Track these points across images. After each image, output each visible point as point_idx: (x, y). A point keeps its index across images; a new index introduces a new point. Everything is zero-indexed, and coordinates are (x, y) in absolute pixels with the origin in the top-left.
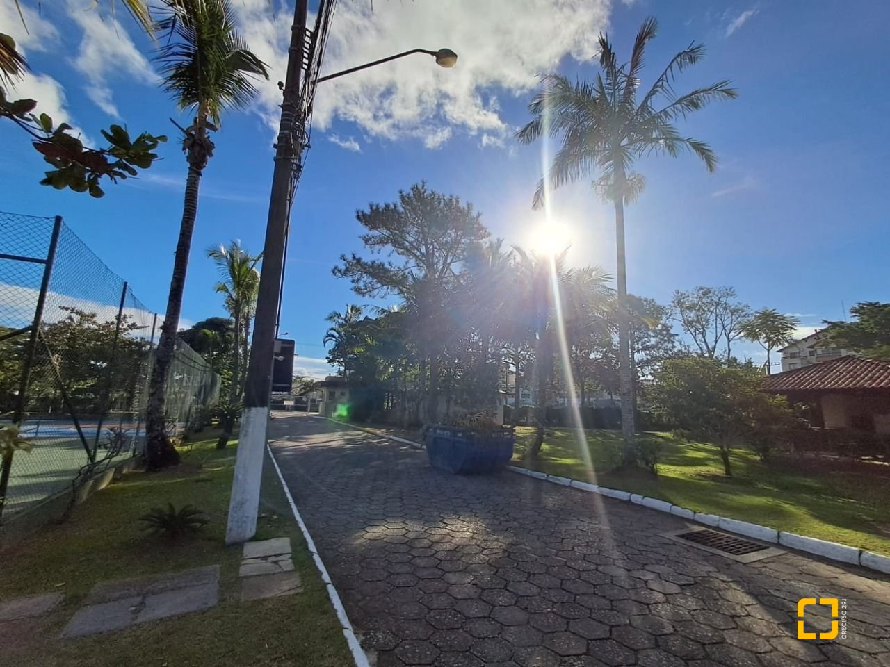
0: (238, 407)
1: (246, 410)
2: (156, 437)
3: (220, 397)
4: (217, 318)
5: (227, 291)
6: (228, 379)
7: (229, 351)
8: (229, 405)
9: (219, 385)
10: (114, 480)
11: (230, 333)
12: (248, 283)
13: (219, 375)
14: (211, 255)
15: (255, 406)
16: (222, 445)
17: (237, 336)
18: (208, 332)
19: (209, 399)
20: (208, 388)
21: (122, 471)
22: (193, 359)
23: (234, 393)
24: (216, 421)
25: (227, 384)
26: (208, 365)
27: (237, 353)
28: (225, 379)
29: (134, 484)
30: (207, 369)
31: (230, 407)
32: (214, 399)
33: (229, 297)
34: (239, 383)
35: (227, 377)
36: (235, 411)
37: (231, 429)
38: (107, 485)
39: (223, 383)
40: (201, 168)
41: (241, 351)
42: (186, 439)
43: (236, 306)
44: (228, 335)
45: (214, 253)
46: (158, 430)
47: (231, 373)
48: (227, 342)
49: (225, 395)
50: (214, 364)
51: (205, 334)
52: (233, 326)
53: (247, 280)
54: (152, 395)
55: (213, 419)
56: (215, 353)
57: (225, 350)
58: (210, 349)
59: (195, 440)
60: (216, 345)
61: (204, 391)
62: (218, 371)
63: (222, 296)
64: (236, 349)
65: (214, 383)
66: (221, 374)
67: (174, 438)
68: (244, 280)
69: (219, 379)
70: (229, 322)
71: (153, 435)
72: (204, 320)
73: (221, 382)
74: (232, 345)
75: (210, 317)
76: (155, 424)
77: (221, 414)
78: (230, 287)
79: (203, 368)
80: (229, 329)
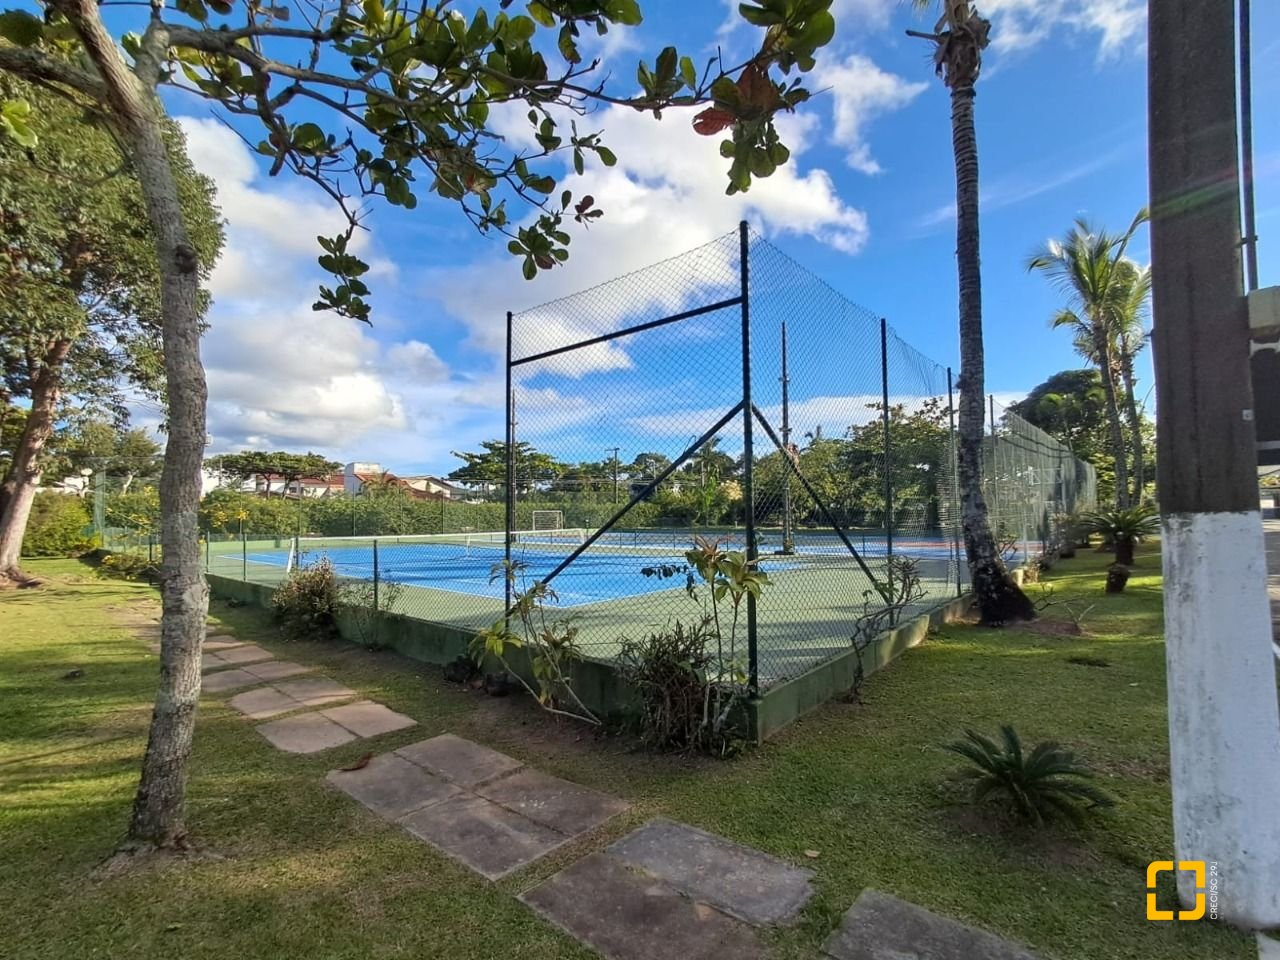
0: (1137, 514)
1: (1174, 521)
2: (985, 570)
3: (1098, 500)
4: (1065, 373)
5: (1075, 319)
6: (1107, 469)
7: (1100, 422)
8: (1118, 511)
9: (1092, 481)
10: (931, 634)
11: (1095, 391)
12: (1114, 290)
13: (1088, 464)
14: (1032, 266)
15: (1206, 508)
16: (1116, 584)
17: (1109, 391)
18: (1054, 397)
19: (1077, 504)
20: (1072, 487)
21: (942, 618)
22: (1034, 438)
23: (1123, 491)
24: (1097, 539)
25: (1106, 478)
26: (1066, 448)
27: (1115, 422)
28: (1101, 468)
29: (959, 646)
30: (1063, 454)
31: (1120, 516)
32: (1088, 502)
33: (1079, 329)
34: (1131, 474)
35: (1105, 465)
36: (1131, 523)
37: (1131, 555)
38: (922, 642)
39: (1099, 476)
40: (973, 80)
41: (1123, 418)
42: (1045, 569)
43: (1098, 340)
44: (1093, 395)
45: (1040, 261)
46: (985, 557)
47: (1111, 459)
48: (1092, 407)
49: (1108, 495)
50: (1076, 446)
51: (1051, 400)
52: (1099, 379)
53: (1111, 283)
54: (965, 498)
55: (1093, 536)
56: (1074, 430)
57: (1093, 421)
58: (1065, 423)
59: (1061, 572)
60: (1073, 417)
61: (1065, 491)
62: (1085, 457)
63: (1068, 333)
64: (1112, 415)
65: (1081, 476)
66: (1092, 462)
67: (1026, 568)
68: (1105, 287)
69: (1091, 471)
70: (1089, 374)
71: (980, 566)
72: (1046, 381)
73: (1094, 476)
74: (1104, 410)
75: (1054, 374)
76: (978, 547)
77: (1104, 528)
78: (1078, 310)
79: (1056, 454)
80: (1090, 386)
